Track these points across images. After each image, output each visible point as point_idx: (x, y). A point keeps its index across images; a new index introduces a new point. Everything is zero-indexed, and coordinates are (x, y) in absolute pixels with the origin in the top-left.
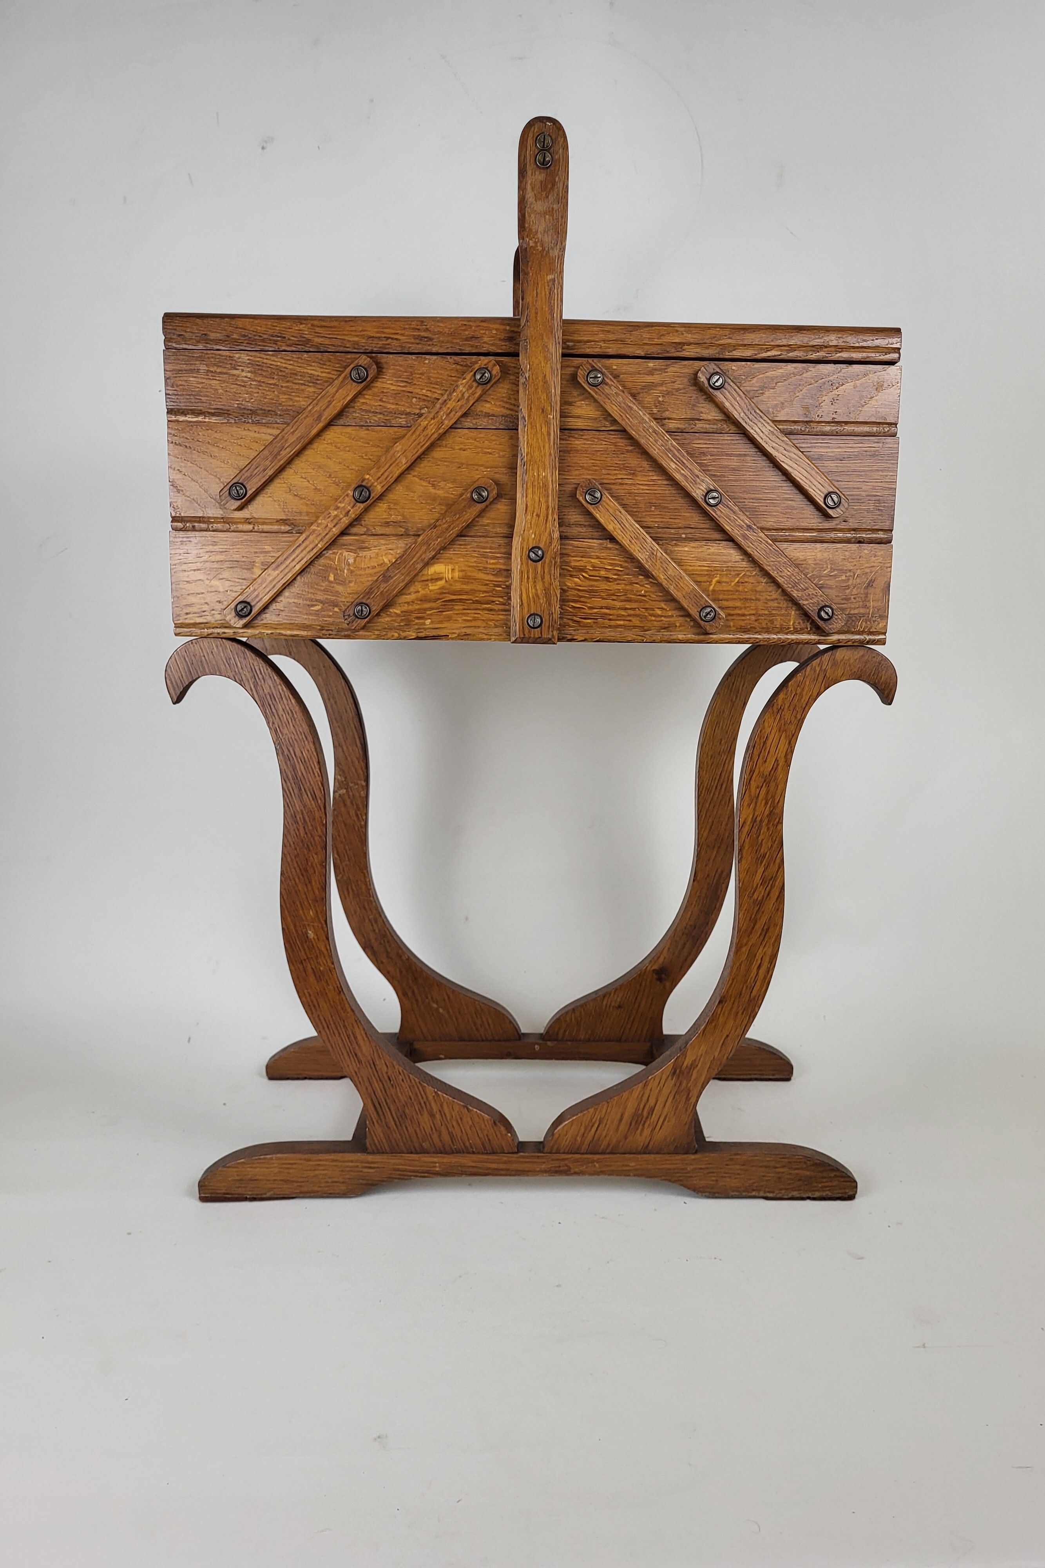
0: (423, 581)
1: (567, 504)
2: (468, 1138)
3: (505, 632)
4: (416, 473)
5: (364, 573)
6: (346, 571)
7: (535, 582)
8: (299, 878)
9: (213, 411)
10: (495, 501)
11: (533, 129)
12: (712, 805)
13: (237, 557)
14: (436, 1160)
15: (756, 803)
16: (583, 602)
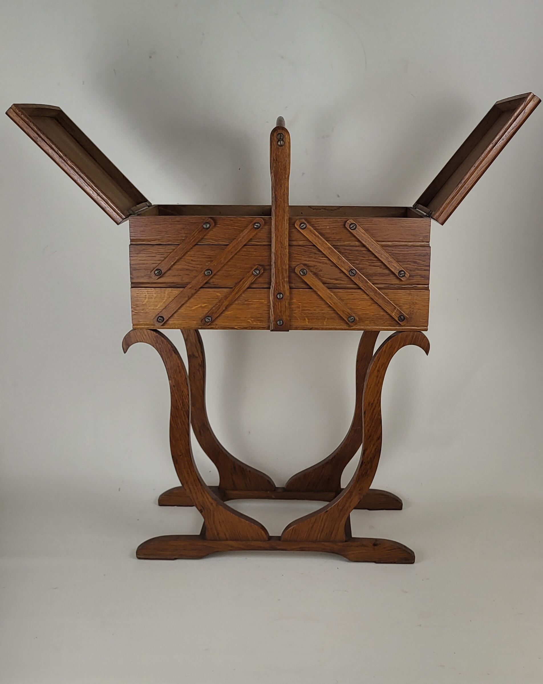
10: (263, 274)
11: (276, 132)
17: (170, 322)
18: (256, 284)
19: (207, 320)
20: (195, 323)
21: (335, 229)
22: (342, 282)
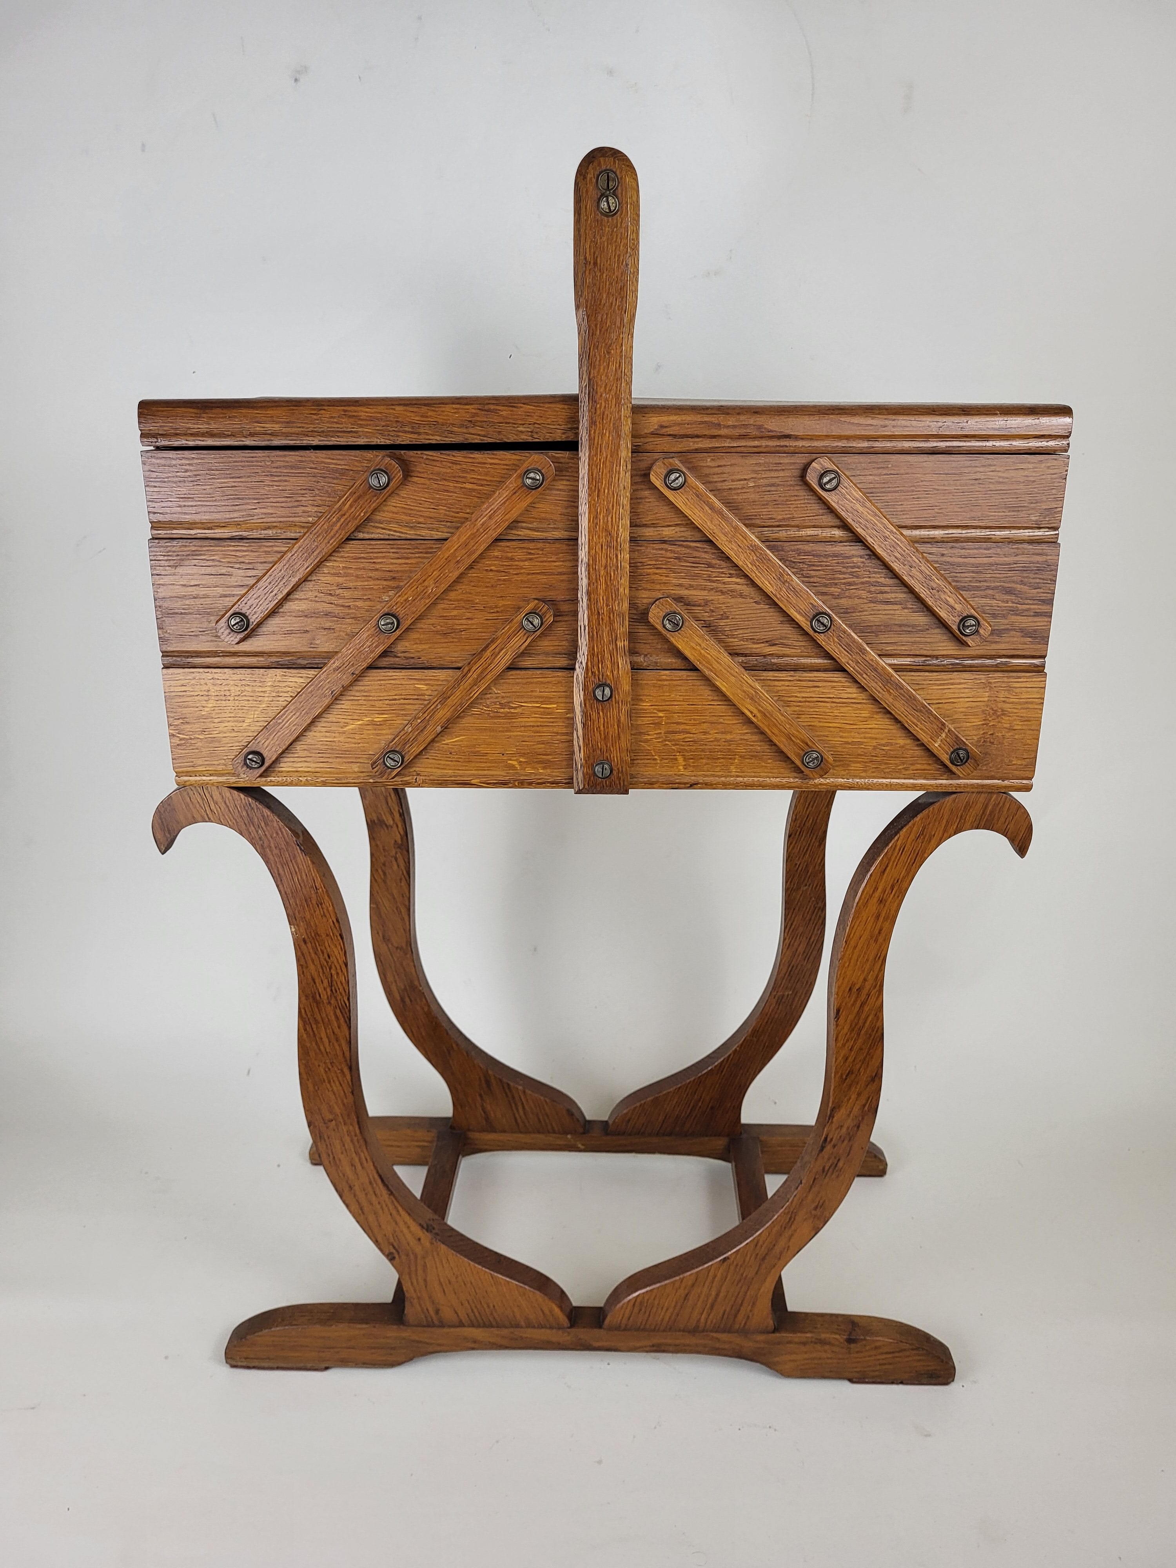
17: (285, 766)
18: (530, 655)
19: (390, 763)
20: (356, 770)
21: (773, 488)
22: (787, 651)
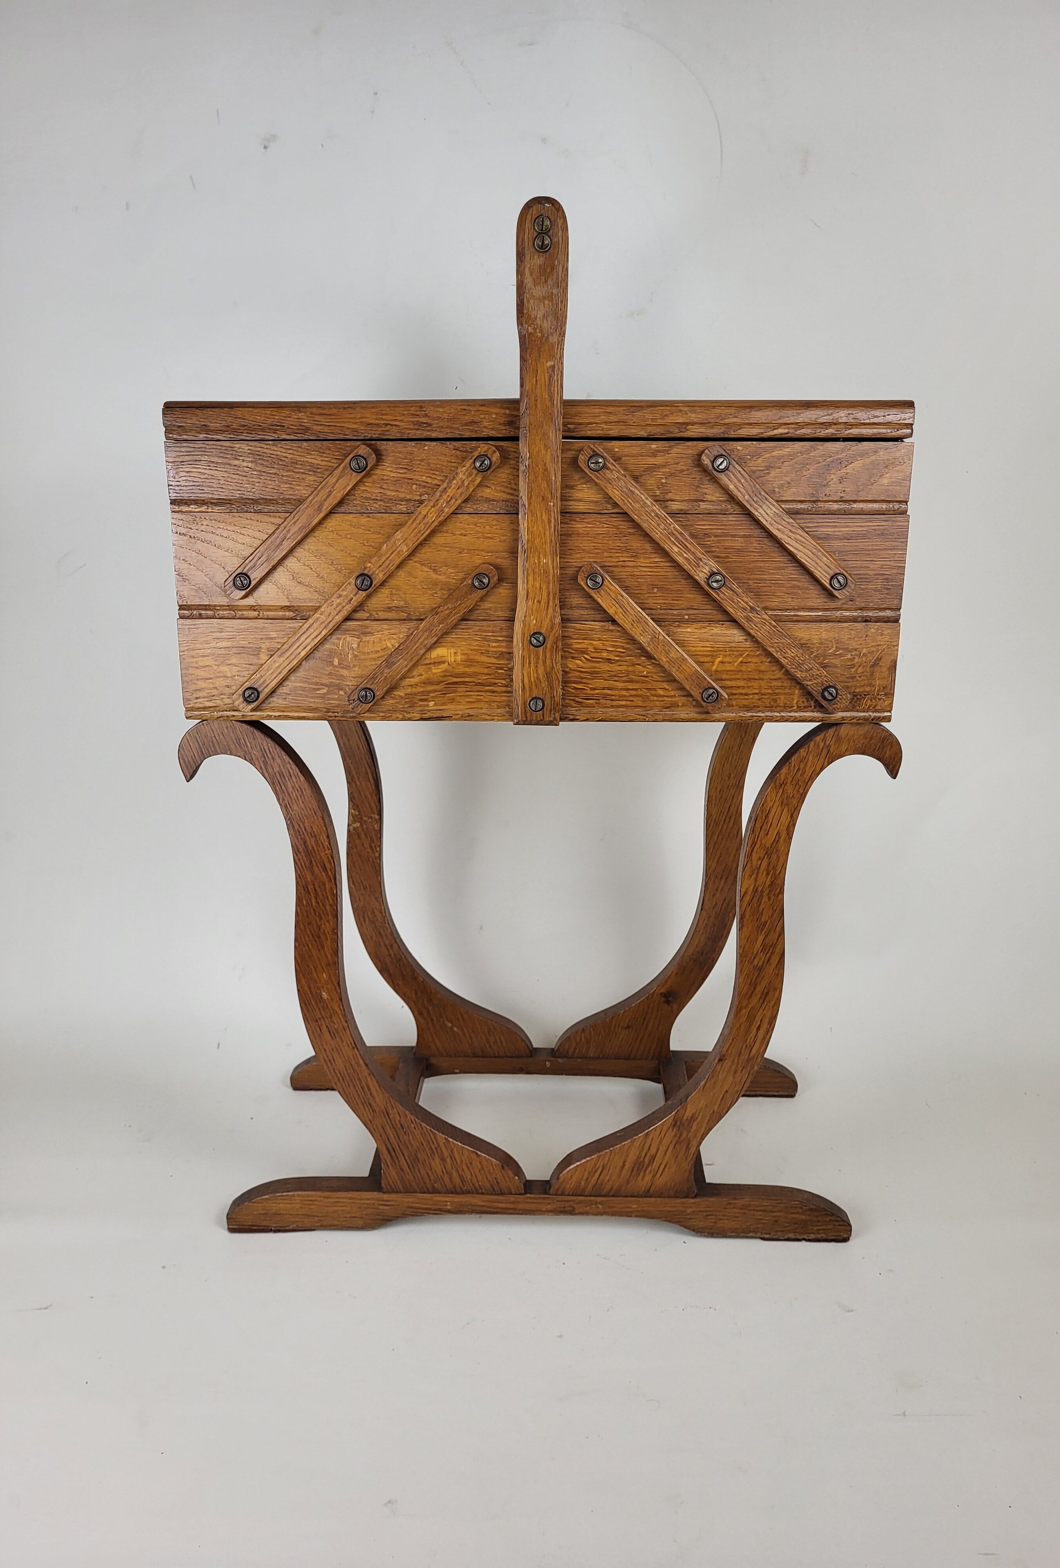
0: (426, 664)
1: (568, 587)
2: (478, 1181)
3: (508, 712)
4: (417, 559)
5: (368, 657)
6: (350, 656)
7: (537, 666)
8: (312, 944)
9: (215, 501)
10: (497, 586)
11: (530, 212)
12: (720, 838)
13: (243, 643)
14: (447, 1199)
15: (757, 874)
16: (585, 683)
